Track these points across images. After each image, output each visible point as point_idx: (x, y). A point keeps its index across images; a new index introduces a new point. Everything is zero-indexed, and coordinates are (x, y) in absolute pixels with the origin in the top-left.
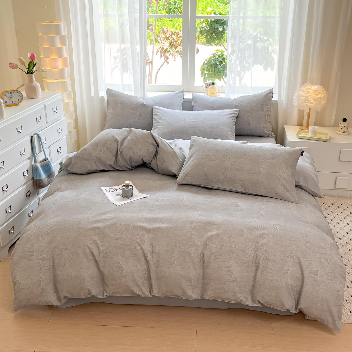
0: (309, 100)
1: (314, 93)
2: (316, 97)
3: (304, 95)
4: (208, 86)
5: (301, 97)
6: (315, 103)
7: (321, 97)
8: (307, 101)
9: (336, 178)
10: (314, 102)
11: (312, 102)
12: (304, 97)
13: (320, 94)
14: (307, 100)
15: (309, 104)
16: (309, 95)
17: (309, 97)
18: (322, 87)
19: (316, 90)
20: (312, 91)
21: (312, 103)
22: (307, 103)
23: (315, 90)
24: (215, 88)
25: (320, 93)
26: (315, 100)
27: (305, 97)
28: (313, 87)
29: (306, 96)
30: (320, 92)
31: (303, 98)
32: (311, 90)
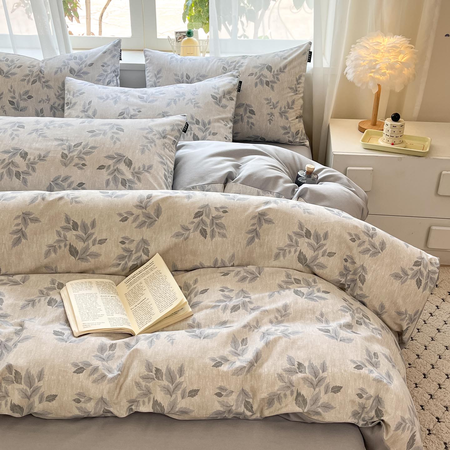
0: (378, 67)
1: (389, 52)
2: (392, 60)
3: (368, 56)
4: (180, 38)
5: (362, 62)
6: (389, 74)
7: (402, 61)
8: (373, 70)
9: (429, 230)
10: (387, 72)
11: (383, 71)
12: (367, 62)
13: (402, 56)
14: (372, 67)
15: (377, 76)
16: (377, 56)
17: (377, 61)
18: (404, 39)
19: (392, 47)
20: (385, 49)
21: (384, 74)
22: (372, 74)
23: (391, 45)
24: (193, 42)
25: (400, 52)
26: (391, 67)
27: (371, 61)
28: (387, 39)
29: (372, 58)
30: (402, 49)
31: (365, 63)
32: (383, 47)
